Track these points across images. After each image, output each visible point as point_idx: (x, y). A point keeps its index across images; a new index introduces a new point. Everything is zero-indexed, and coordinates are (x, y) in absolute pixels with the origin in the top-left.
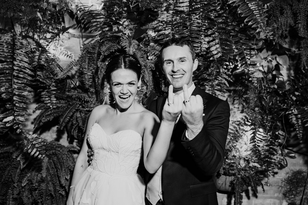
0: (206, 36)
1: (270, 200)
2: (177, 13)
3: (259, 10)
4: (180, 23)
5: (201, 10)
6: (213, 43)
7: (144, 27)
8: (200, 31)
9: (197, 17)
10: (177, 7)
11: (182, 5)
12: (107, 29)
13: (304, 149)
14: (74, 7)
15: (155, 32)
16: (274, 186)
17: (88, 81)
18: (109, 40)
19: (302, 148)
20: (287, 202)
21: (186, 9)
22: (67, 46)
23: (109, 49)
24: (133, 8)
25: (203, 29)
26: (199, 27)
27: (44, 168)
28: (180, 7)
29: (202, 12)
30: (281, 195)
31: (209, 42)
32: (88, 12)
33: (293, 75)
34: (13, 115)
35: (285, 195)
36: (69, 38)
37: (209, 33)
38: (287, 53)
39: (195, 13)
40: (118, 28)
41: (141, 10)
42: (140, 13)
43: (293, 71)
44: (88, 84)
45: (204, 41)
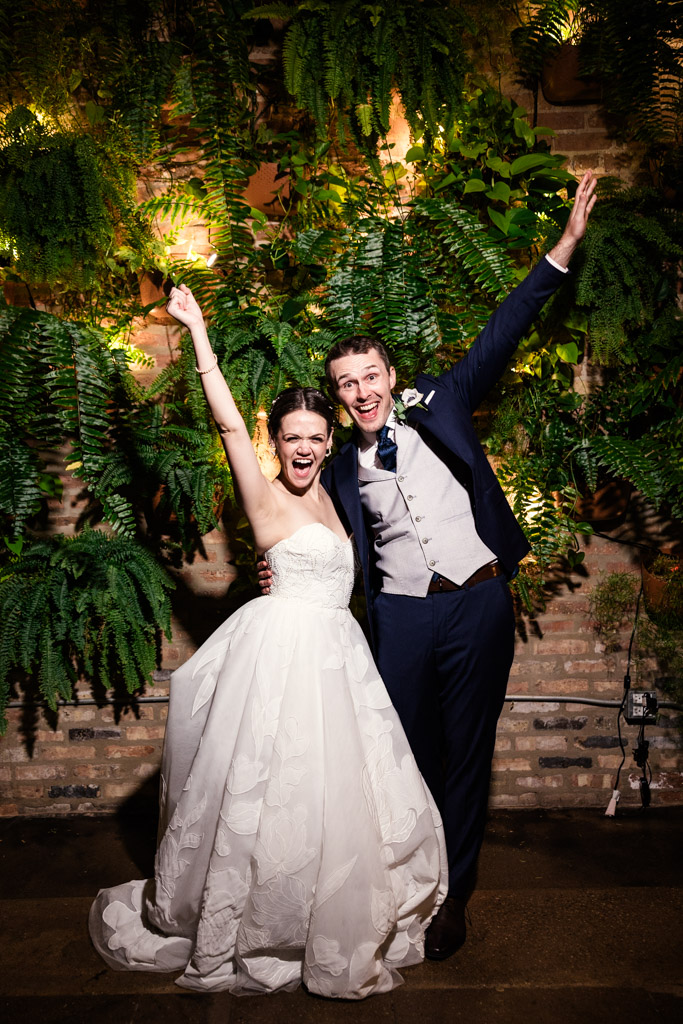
0: (414, 311)
1: (568, 641)
2: (360, 270)
4: (367, 288)
5: (405, 263)
6: (427, 322)
7: (299, 299)
8: (403, 302)
9: (398, 276)
10: (361, 259)
11: (369, 255)
12: (230, 304)
13: (631, 534)
14: (163, 264)
15: (321, 306)
16: (576, 612)
17: (199, 404)
18: (237, 325)
19: (626, 531)
20: (603, 643)
21: (376, 263)
22: (141, 341)
23: (238, 340)
24: (276, 261)
25: (409, 297)
26: (401, 295)
27: (113, 584)
28: (365, 259)
29: (405, 267)
30: (590, 632)
31: (420, 322)
32: (191, 272)
33: (601, 384)
35: (598, 629)
36: (146, 326)
37: (419, 305)
38: (575, 338)
39: (394, 270)
40: (248, 302)
41: (292, 264)
42: (290, 270)
43: (601, 376)
44: (199, 410)
45: (413, 320)
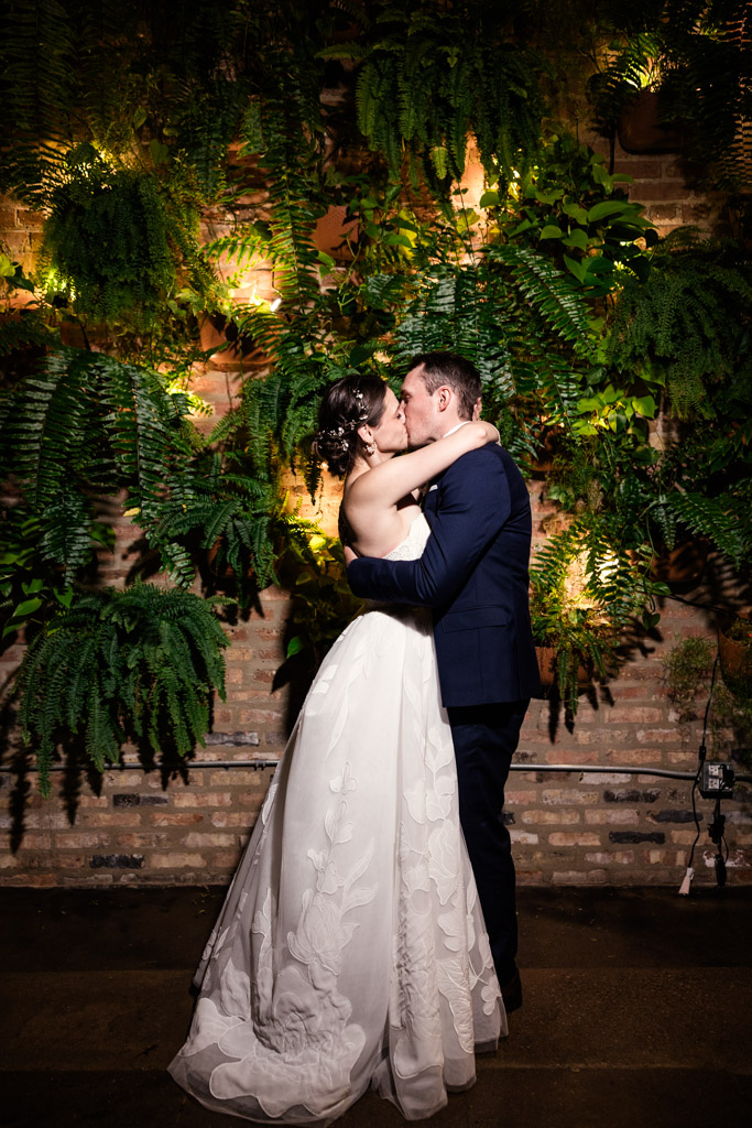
0: (487, 359)
1: (641, 709)
2: (433, 316)
3: (578, 309)
4: (439, 335)
5: (478, 310)
6: (501, 371)
7: (366, 346)
8: (475, 349)
9: (471, 323)
10: (433, 305)
11: (441, 301)
12: (295, 350)
13: (707, 597)
14: (226, 307)
15: (389, 354)
16: (650, 678)
17: (261, 452)
18: (302, 372)
19: (702, 594)
20: (677, 712)
21: (447, 309)
22: (199, 388)
23: (304, 386)
24: (343, 307)
25: (482, 345)
26: (475, 342)
27: (166, 640)
28: (437, 305)
29: (478, 314)
30: (663, 699)
31: (493, 370)
32: (254, 317)
34: (139, 506)
35: (672, 697)
36: (205, 372)
37: (493, 353)
38: (652, 391)
39: (467, 317)
40: (313, 348)
41: (359, 311)
42: (358, 318)
44: (261, 459)
45: (485, 368)
